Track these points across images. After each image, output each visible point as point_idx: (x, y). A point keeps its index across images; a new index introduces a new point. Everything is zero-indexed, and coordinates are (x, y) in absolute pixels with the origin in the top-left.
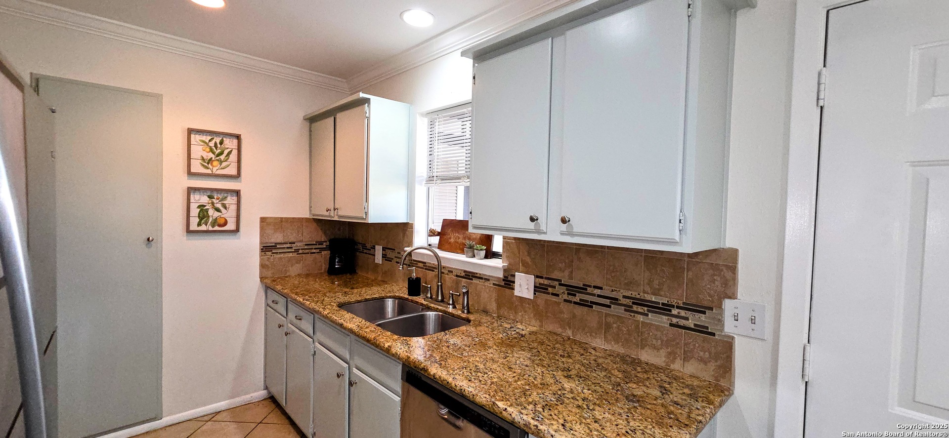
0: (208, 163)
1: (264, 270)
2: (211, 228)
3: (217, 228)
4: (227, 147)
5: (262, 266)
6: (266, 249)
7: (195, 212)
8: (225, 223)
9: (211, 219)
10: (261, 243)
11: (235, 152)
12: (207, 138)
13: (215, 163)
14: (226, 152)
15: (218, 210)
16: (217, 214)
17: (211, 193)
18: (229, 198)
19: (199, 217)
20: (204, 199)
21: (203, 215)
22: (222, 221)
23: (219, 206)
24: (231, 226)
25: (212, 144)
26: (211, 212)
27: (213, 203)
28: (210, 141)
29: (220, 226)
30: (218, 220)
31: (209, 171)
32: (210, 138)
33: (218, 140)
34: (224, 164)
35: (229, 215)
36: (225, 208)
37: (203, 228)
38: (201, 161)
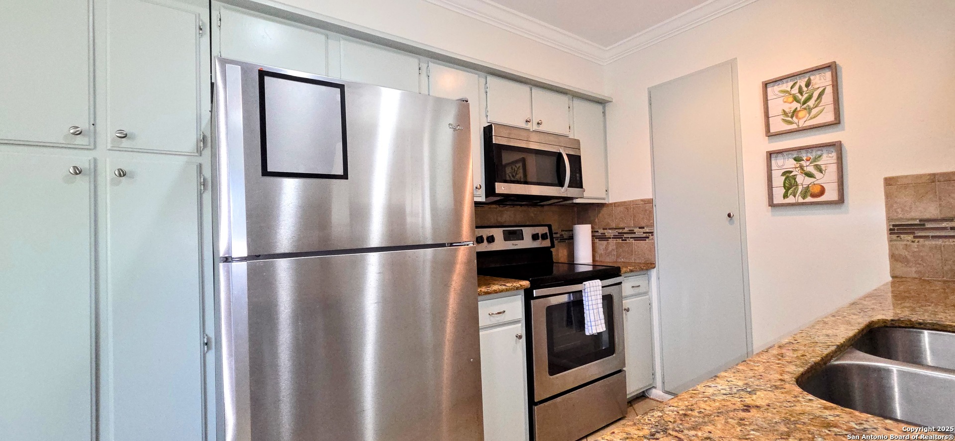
0: (792, 117)
1: (899, 265)
2: (801, 200)
3: (809, 199)
4: (817, 86)
5: (894, 257)
6: (897, 229)
7: (778, 180)
8: (822, 192)
9: (800, 188)
10: (889, 219)
11: (829, 90)
12: (786, 86)
13: (801, 114)
14: (816, 95)
15: (810, 175)
16: (808, 181)
17: (797, 153)
18: (825, 156)
19: (784, 186)
20: (789, 163)
21: (790, 184)
22: (817, 190)
23: (811, 169)
24: (831, 194)
25: (795, 91)
26: (800, 179)
27: (801, 167)
28: (792, 88)
29: (813, 196)
30: (810, 189)
31: (794, 126)
32: (791, 84)
33: (802, 82)
34: (814, 112)
35: (828, 180)
36: (821, 171)
37: (791, 199)
38: (782, 117)
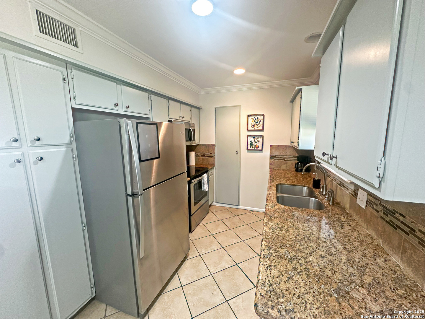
0: (253, 126)
1: (271, 166)
2: (254, 149)
3: (255, 149)
4: (259, 119)
5: (270, 164)
6: (272, 157)
7: (249, 143)
8: (258, 147)
9: (254, 145)
10: (270, 155)
11: (262, 121)
12: (253, 117)
13: (256, 126)
14: (259, 121)
15: (256, 142)
16: (256, 144)
17: (254, 136)
18: (259, 138)
19: (250, 145)
20: (252, 139)
21: (252, 144)
23: (256, 141)
24: (260, 148)
25: (255, 119)
26: (254, 143)
27: (254, 140)
30: (256, 146)
31: (253, 129)
33: (256, 117)
34: (258, 126)
35: (260, 144)
36: (258, 142)
37: (252, 148)
38: (251, 126)
